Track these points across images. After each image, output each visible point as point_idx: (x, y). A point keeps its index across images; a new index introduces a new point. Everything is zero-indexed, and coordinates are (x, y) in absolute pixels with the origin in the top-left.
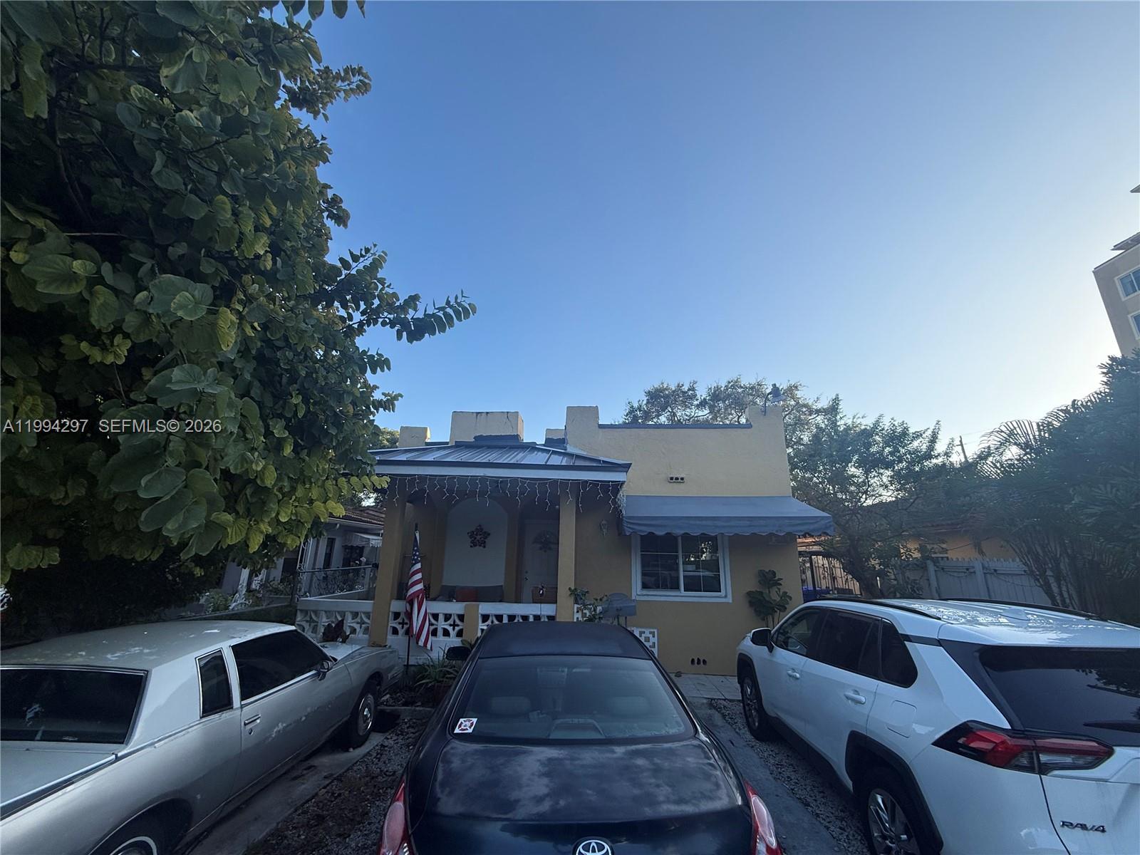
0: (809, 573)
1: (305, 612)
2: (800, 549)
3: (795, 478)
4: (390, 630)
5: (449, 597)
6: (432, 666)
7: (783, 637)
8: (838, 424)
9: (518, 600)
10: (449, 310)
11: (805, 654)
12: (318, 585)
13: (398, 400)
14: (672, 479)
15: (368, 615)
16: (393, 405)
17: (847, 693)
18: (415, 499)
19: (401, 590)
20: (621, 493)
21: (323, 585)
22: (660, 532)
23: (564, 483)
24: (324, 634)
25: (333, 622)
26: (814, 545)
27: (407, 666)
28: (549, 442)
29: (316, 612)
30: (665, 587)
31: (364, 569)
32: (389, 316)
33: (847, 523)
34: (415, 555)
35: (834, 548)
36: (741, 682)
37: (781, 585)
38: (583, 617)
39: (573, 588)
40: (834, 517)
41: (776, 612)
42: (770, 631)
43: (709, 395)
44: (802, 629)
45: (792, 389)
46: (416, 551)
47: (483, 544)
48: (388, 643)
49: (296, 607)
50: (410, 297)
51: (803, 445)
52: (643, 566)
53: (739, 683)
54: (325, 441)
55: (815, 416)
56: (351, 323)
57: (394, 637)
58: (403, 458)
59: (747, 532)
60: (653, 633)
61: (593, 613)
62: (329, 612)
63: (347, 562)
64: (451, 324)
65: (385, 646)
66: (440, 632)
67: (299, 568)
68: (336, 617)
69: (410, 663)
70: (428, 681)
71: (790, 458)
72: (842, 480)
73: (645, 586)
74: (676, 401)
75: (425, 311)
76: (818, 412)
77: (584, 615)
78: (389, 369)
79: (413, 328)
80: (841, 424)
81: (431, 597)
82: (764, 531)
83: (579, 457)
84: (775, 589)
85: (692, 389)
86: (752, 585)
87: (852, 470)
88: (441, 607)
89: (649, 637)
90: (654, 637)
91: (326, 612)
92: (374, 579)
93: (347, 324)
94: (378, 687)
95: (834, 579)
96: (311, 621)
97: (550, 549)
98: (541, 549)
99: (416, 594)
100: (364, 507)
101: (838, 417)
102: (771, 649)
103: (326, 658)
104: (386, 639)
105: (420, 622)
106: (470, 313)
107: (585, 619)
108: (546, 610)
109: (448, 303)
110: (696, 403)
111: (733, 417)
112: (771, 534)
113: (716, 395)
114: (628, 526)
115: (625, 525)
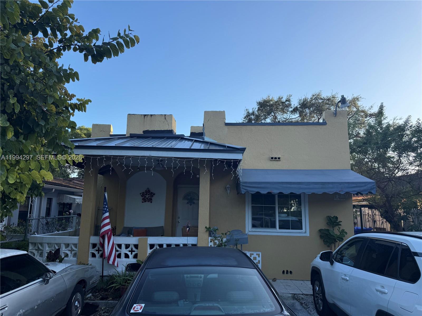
0: (359, 218)
1: (34, 244)
2: (354, 204)
3: (353, 158)
4: (90, 255)
5: (128, 234)
6: (118, 276)
7: (340, 256)
8: (383, 122)
9: (173, 235)
10: (121, 41)
11: (353, 266)
12: (42, 227)
13: (88, 104)
14: (272, 158)
15: (75, 245)
16: (85, 107)
17: (377, 288)
18: (104, 171)
19: (96, 230)
20: (239, 167)
21: (46, 228)
22: (264, 192)
23: (202, 160)
24: (47, 257)
25: (53, 250)
26: (364, 201)
27: (102, 276)
28: (193, 134)
29: (41, 244)
30: (267, 226)
31: (72, 217)
32: (78, 44)
33: (385, 186)
34: (105, 207)
35: (376, 203)
36: (313, 283)
37: (341, 225)
38: (214, 245)
39: (208, 227)
40: (376, 183)
41: (337, 242)
42: (332, 252)
43: (300, 104)
44: (353, 251)
45: (355, 100)
46: (105, 205)
47: (150, 200)
48: (90, 263)
49: (28, 241)
50: (93, 30)
51: (360, 137)
52: (253, 214)
53: (311, 284)
54: (37, 130)
55: (369, 118)
56: (52, 49)
57: (93, 259)
58: (94, 144)
59: (320, 192)
60: (259, 255)
61: (221, 242)
62: (50, 244)
63: (60, 213)
64: (122, 51)
65: (88, 264)
66: (123, 255)
67: (30, 217)
68: (55, 247)
69: (104, 275)
70: (115, 285)
71: (350, 145)
72: (383, 160)
73: (254, 226)
74: (278, 109)
75: (103, 40)
76: (371, 115)
77: (215, 244)
78: (78, 79)
79: (95, 53)
80: (385, 122)
81: (116, 235)
82: (331, 191)
83: (212, 144)
84: (337, 227)
85: (288, 100)
86: (323, 225)
87: (391, 153)
88: (123, 240)
89: (257, 257)
90: (259, 257)
91: (48, 244)
92: (78, 223)
93: (49, 50)
94: (84, 289)
95: (375, 222)
96: (38, 249)
97: (194, 203)
98: (188, 203)
99: (107, 232)
100: (71, 178)
101: (382, 118)
102: (332, 263)
103: (48, 271)
104: (88, 260)
105: (110, 249)
106: (135, 42)
107: (215, 246)
108: (191, 240)
109: (119, 34)
110: (291, 109)
111: (315, 119)
112: (336, 193)
113: (304, 105)
114: (243, 188)
115: (241, 187)
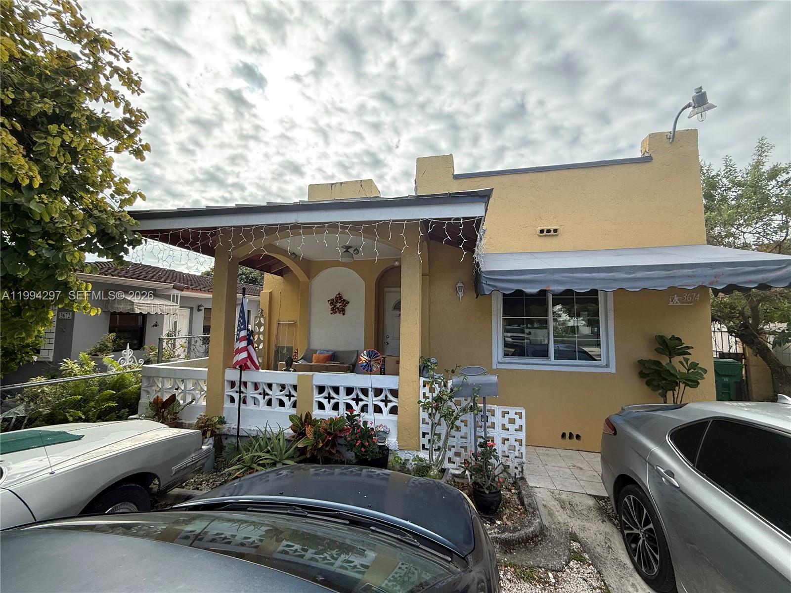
1: (149, 378)
14: (542, 231)
22: (531, 289)
29: (158, 379)
30: (532, 355)
38: (430, 392)
47: (342, 311)
52: (506, 331)
57: (231, 405)
60: (520, 415)
62: (169, 378)
66: (275, 403)
73: (508, 352)
77: (432, 390)
84: (680, 358)
86: (645, 353)
89: (515, 418)
90: (521, 418)
91: (166, 379)
104: (223, 407)
108: (388, 382)
114: (488, 283)
115: (484, 282)
